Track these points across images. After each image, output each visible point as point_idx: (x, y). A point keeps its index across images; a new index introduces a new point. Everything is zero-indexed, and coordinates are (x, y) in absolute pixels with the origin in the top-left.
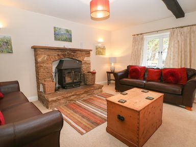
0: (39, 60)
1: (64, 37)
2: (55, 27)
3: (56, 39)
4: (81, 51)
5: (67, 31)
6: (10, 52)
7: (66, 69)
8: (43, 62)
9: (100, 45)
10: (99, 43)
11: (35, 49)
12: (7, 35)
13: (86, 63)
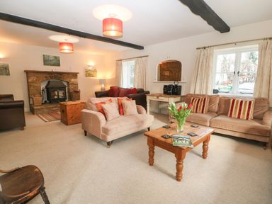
0: (30, 80)
1: (53, 62)
2: (44, 56)
3: (45, 64)
4: (68, 74)
5: (56, 57)
6: (8, 74)
7: (52, 88)
8: (33, 82)
9: (90, 68)
10: (89, 66)
11: (27, 72)
12: (6, 63)
13: (73, 84)
